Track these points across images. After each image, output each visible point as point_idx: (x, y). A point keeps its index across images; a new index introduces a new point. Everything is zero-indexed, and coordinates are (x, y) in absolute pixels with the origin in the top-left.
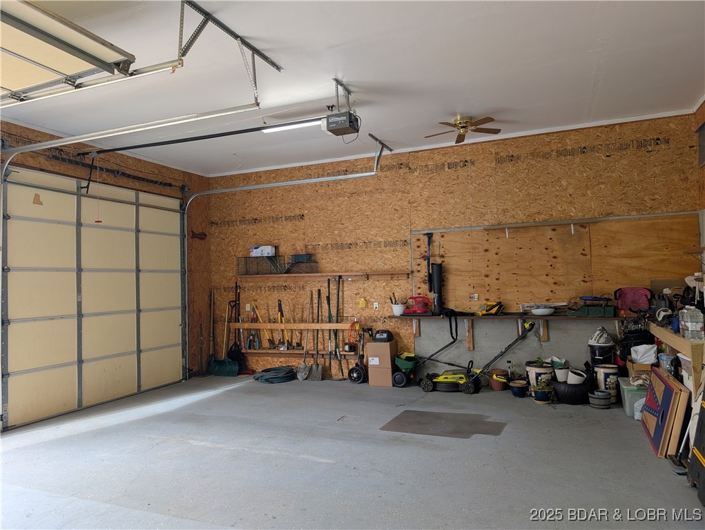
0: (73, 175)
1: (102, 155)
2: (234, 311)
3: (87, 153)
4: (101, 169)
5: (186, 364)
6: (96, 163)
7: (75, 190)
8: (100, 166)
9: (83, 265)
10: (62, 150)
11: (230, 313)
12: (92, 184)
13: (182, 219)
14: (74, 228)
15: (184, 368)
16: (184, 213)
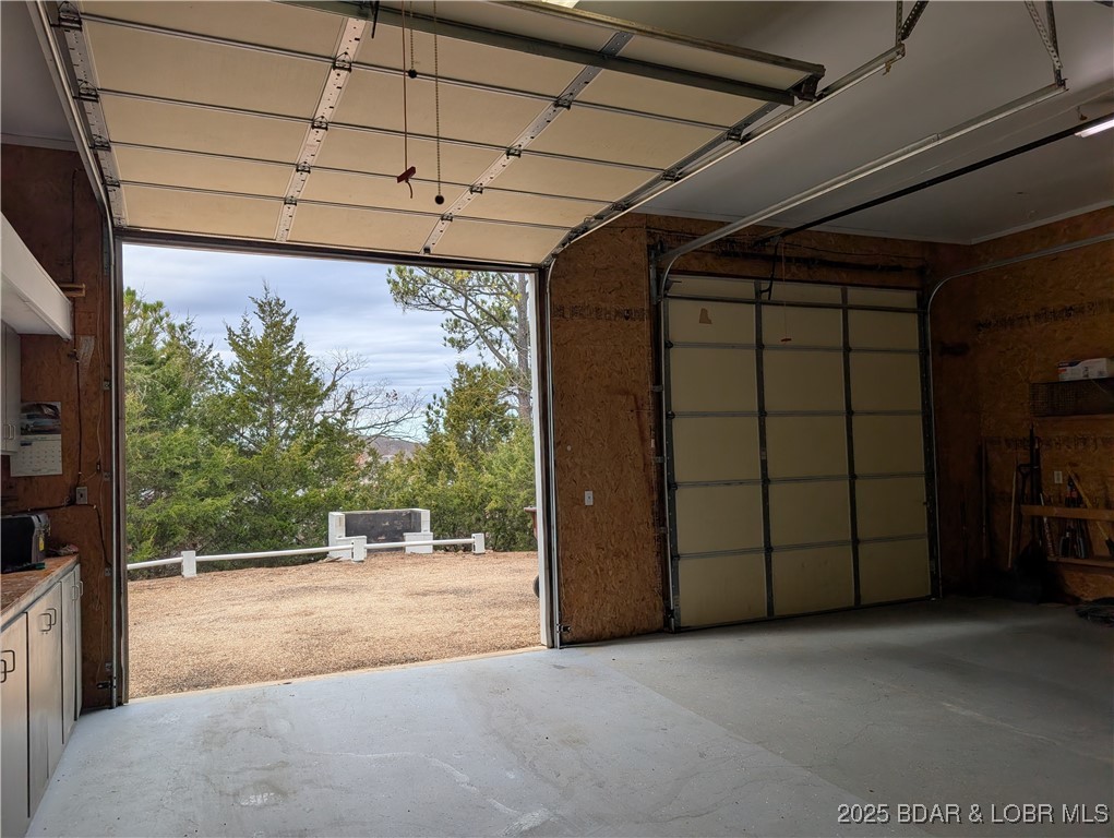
0: (750, 275)
1: (789, 239)
2: (1028, 483)
3: (768, 240)
4: (789, 259)
5: (937, 570)
6: (781, 252)
7: (752, 296)
8: (788, 254)
9: (768, 407)
10: (734, 242)
11: (1020, 486)
12: (776, 285)
13: (922, 323)
14: (753, 353)
15: (934, 577)
16: (925, 314)
